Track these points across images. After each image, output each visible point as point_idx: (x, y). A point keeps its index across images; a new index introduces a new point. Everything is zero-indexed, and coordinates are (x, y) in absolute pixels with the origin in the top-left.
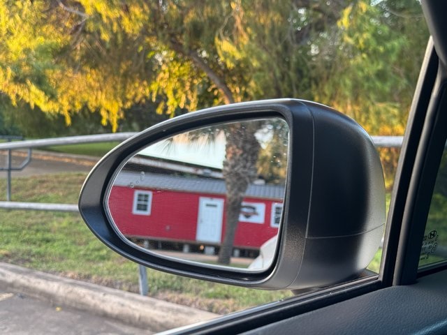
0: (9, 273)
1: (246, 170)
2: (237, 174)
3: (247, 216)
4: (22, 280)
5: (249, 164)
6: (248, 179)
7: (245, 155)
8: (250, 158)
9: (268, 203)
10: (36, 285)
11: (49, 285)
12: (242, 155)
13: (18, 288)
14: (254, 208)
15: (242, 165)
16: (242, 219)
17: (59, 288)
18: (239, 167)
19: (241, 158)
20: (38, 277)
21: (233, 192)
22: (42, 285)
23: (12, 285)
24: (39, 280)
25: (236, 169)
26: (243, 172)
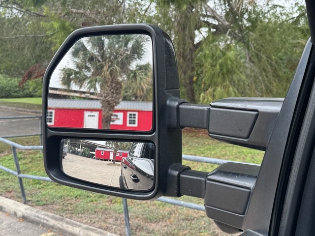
0: (51, 220)
1: (113, 99)
2: (108, 101)
3: (113, 121)
4: (58, 224)
5: (115, 95)
6: (114, 104)
7: (112, 90)
8: (115, 91)
9: (125, 112)
10: (67, 228)
11: (74, 229)
12: (110, 90)
13: (56, 229)
14: (117, 116)
15: (111, 96)
16: (112, 123)
17: (80, 231)
18: (109, 97)
19: (110, 92)
20: (68, 223)
21: (106, 112)
22: (70, 229)
23: (53, 227)
24: (68, 226)
25: (107, 98)
26: (111, 100)
